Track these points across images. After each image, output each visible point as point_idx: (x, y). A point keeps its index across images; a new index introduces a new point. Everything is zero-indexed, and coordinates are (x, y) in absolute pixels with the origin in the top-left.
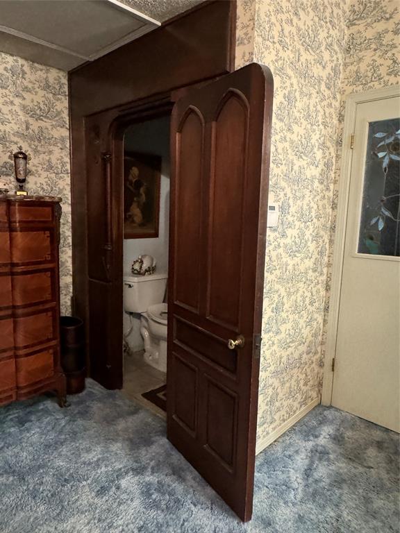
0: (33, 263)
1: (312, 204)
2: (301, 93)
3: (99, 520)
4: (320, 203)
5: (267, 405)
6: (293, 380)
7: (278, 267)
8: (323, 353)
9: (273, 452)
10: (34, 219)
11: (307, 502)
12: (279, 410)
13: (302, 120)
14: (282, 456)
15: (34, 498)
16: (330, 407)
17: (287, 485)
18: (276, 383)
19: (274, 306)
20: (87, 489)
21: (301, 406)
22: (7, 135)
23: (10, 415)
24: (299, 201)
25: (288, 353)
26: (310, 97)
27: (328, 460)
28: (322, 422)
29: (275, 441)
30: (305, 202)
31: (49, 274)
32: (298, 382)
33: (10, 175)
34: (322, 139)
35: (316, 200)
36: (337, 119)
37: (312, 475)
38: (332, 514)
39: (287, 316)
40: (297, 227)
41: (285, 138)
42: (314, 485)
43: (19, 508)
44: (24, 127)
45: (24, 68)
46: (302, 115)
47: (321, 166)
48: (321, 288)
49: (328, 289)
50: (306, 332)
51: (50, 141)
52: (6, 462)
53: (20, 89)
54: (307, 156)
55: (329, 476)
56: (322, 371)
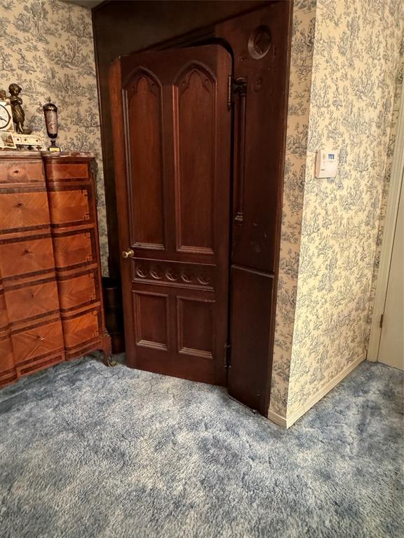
0: (73, 224)
1: (369, 152)
2: (365, 19)
3: (162, 474)
4: (377, 150)
5: (318, 363)
6: (342, 337)
7: (333, 222)
8: (371, 310)
9: (324, 408)
10: (71, 178)
11: (363, 456)
12: (328, 367)
13: (364, 54)
14: (333, 411)
15: (96, 452)
16: (377, 363)
17: (342, 439)
18: (327, 341)
19: (328, 262)
20: (145, 444)
21: (348, 362)
22: (33, 86)
23: (59, 374)
24: (356, 148)
25: (339, 310)
26: (373, 26)
27: (380, 415)
28: (371, 378)
29: (324, 397)
30: (362, 149)
31: (89, 234)
32: (346, 338)
33: (40, 131)
34: (382, 75)
35: (372, 146)
36: (398, 51)
37: (366, 430)
38: (390, 467)
39: (340, 273)
40: (353, 178)
41: (346, 75)
42: (369, 439)
43: (84, 463)
44: (50, 75)
45: (44, 6)
46: (364, 48)
47: (379, 108)
48: (372, 242)
49: (379, 242)
50: (356, 288)
51: (78, 91)
52: (64, 419)
53: (42, 31)
54: (366, 96)
55: (383, 430)
56: (369, 327)
